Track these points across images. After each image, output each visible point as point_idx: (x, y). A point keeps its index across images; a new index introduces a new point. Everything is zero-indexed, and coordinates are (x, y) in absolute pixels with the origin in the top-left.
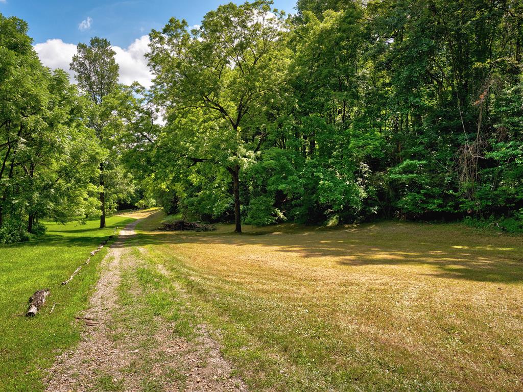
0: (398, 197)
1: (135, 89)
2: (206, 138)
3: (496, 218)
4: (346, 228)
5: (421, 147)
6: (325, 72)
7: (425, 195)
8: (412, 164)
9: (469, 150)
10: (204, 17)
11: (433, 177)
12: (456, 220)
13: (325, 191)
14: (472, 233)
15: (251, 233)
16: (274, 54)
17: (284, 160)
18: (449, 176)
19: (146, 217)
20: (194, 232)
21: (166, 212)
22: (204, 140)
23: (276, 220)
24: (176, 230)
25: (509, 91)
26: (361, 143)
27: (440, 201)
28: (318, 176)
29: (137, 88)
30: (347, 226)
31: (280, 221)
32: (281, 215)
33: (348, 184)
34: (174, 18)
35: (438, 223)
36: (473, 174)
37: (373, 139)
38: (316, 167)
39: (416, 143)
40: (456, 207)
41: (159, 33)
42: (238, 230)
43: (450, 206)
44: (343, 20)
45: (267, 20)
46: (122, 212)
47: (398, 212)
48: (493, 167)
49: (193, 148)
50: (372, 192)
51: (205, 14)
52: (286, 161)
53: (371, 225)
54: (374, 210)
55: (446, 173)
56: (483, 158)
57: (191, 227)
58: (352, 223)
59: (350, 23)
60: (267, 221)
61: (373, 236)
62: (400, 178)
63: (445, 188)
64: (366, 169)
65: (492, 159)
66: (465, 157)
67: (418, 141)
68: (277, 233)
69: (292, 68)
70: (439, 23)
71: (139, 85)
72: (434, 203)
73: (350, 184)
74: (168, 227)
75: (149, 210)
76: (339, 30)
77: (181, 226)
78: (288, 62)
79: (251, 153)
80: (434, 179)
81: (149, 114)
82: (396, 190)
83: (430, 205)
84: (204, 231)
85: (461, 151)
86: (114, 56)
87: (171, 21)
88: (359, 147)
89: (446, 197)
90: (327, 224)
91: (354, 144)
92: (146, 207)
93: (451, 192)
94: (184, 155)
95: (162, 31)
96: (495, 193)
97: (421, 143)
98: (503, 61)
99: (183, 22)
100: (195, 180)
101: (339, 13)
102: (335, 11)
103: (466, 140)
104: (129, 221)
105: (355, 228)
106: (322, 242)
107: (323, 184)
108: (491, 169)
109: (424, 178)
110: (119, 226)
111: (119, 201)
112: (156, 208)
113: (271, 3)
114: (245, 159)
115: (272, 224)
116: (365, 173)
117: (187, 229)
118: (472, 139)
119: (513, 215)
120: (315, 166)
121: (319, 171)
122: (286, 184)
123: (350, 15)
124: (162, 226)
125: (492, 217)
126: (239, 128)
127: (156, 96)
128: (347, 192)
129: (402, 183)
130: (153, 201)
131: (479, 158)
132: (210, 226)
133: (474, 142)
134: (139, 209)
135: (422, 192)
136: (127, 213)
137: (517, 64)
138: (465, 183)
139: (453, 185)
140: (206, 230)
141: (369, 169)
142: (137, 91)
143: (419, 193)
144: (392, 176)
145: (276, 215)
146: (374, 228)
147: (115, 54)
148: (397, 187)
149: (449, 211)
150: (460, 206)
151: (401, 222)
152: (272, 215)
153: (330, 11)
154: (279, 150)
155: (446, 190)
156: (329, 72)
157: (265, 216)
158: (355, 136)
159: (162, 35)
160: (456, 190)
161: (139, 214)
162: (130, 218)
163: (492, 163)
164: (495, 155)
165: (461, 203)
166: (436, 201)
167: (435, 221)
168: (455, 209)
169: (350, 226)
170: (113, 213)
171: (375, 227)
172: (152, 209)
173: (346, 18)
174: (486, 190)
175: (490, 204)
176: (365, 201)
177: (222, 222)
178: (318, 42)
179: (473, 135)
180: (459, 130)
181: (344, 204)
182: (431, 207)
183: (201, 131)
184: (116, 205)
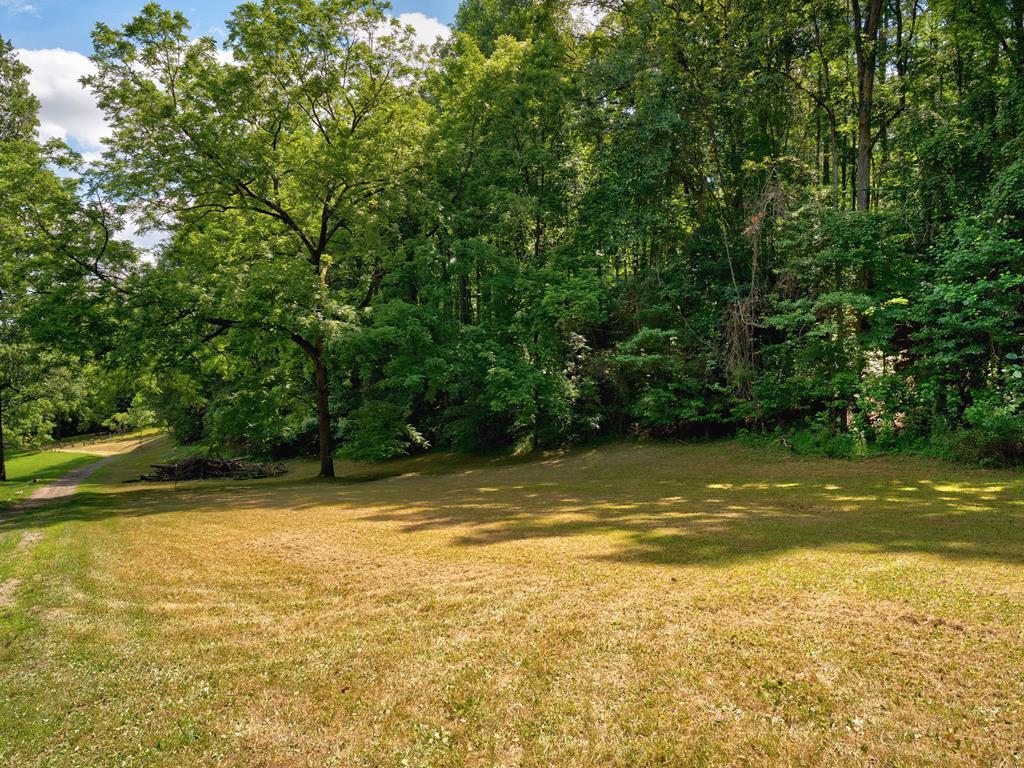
0: (634, 396)
1: (54, 155)
2: (240, 276)
3: (785, 430)
4: (545, 459)
5: (667, 306)
6: (496, 153)
7: (676, 391)
8: (651, 335)
9: (741, 313)
10: (233, 14)
11: (687, 360)
12: (726, 436)
13: (499, 387)
14: (746, 458)
15: (357, 477)
16: (389, 110)
17: (413, 325)
18: (712, 359)
19: (129, 450)
20: (229, 481)
21: (179, 437)
22: (236, 279)
23: (406, 449)
24: (188, 478)
25: (795, 214)
26: (563, 296)
27: (700, 404)
28: (486, 358)
29: (58, 153)
30: (547, 454)
31: (416, 450)
32: (418, 438)
33: (545, 372)
34: (157, 7)
35: (699, 442)
36: (748, 354)
37: (586, 288)
38: (483, 341)
39: (658, 296)
40: (726, 413)
41: (116, 34)
42: (328, 473)
43: (717, 412)
44: (530, 58)
45: (379, 39)
46: (69, 441)
47: (637, 425)
48: (780, 343)
49: (209, 297)
50: (590, 388)
51: (234, 8)
52: (419, 328)
53: (590, 450)
54: (594, 422)
55: (708, 352)
56: (760, 326)
57: (226, 471)
58: (556, 448)
59: (542, 66)
60: (386, 451)
61: (585, 472)
62: (632, 362)
63: (706, 380)
64: (582, 345)
65: (772, 329)
66: (735, 325)
67: (662, 294)
68: (410, 475)
69: (430, 143)
70: (692, 86)
71: (65, 147)
72: (691, 408)
73: (548, 374)
74: (167, 473)
75: (138, 434)
76: (521, 77)
77: (199, 469)
78: (424, 128)
79: (348, 310)
80: (690, 364)
81: (96, 216)
82: (630, 384)
83: (685, 411)
84: (254, 478)
85: (729, 314)
86: (27, 77)
87: (148, 10)
88: (560, 304)
89: (709, 395)
90: (513, 452)
91: (552, 297)
92: (130, 429)
93: (716, 385)
94: (188, 312)
95: (123, 31)
96: (783, 386)
97: (667, 298)
98: (789, 161)
99: (178, 17)
100: (226, 367)
101: (523, 44)
102: (517, 40)
103: (736, 295)
104: (80, 462)
105: (561, 457)
106: (483, 489)
107: (496, 374)
108: (777, 346)
109: (675, 363)
110: (42, 477)
111: (59, 417)
112: (155, 430)
113: (387, 6)
114: (334, 323)
115: (397, 457)
116: (579, 352)
117: (215, 476)
118: (745, 294)
119: (807, 425)
120: (480, 339)
121: (488, 349)
122: (422, 373)
123: (544, 52)
124: (153, 472)
125: (777, 428)
126: (326, 257)
127: (119, 176)
128: (542, 389)
129: (639, 372)
130: (150, 414)
131: (755, 328)
132: (272, 467)
133: (747, 299)
134: (114, 432)
135: (671, 386)
136: (81, 444)
137: (807, 169)
138: (737, 369)
139: (718, 374)
140: (261, 475)
141: (586, 344)
142: (61, 162)
143: (666, 389)
144: (620, 358)
145: (407, 437)
146: (592, 456)
147: (29, 72)
148: (632, 379)
149: (715, 420)
150: (732, 410)
151: (640, 444)
152: (398, 437)
153: (510, 38)
154: (406, 306)
155: (709, 382)
156: (504, 155)
157: (382, 440)
158: (556, 282)
159: (125, 39)
160: (723, 383)
161: (113, 444)
162: (88, 456)
163: (775, 336)
164: (777, 321)
165: (733, 405)
166: (693, 403)
167: (694, 438)
168: (723, 417)
169: (552, 454)
170: (42, 445)
171: (595, 453)
172: (145, 432)
173: (535, 55)
174: (769, 383)
175: (775, 406)
176: (580, 406)
177: (304, 456)
178: (480, 95)
179: (745, 286)
180: (724, 277)
181: (537, 412)
182: (685, 413)
183: (231, 259)
184: (51, 425)
